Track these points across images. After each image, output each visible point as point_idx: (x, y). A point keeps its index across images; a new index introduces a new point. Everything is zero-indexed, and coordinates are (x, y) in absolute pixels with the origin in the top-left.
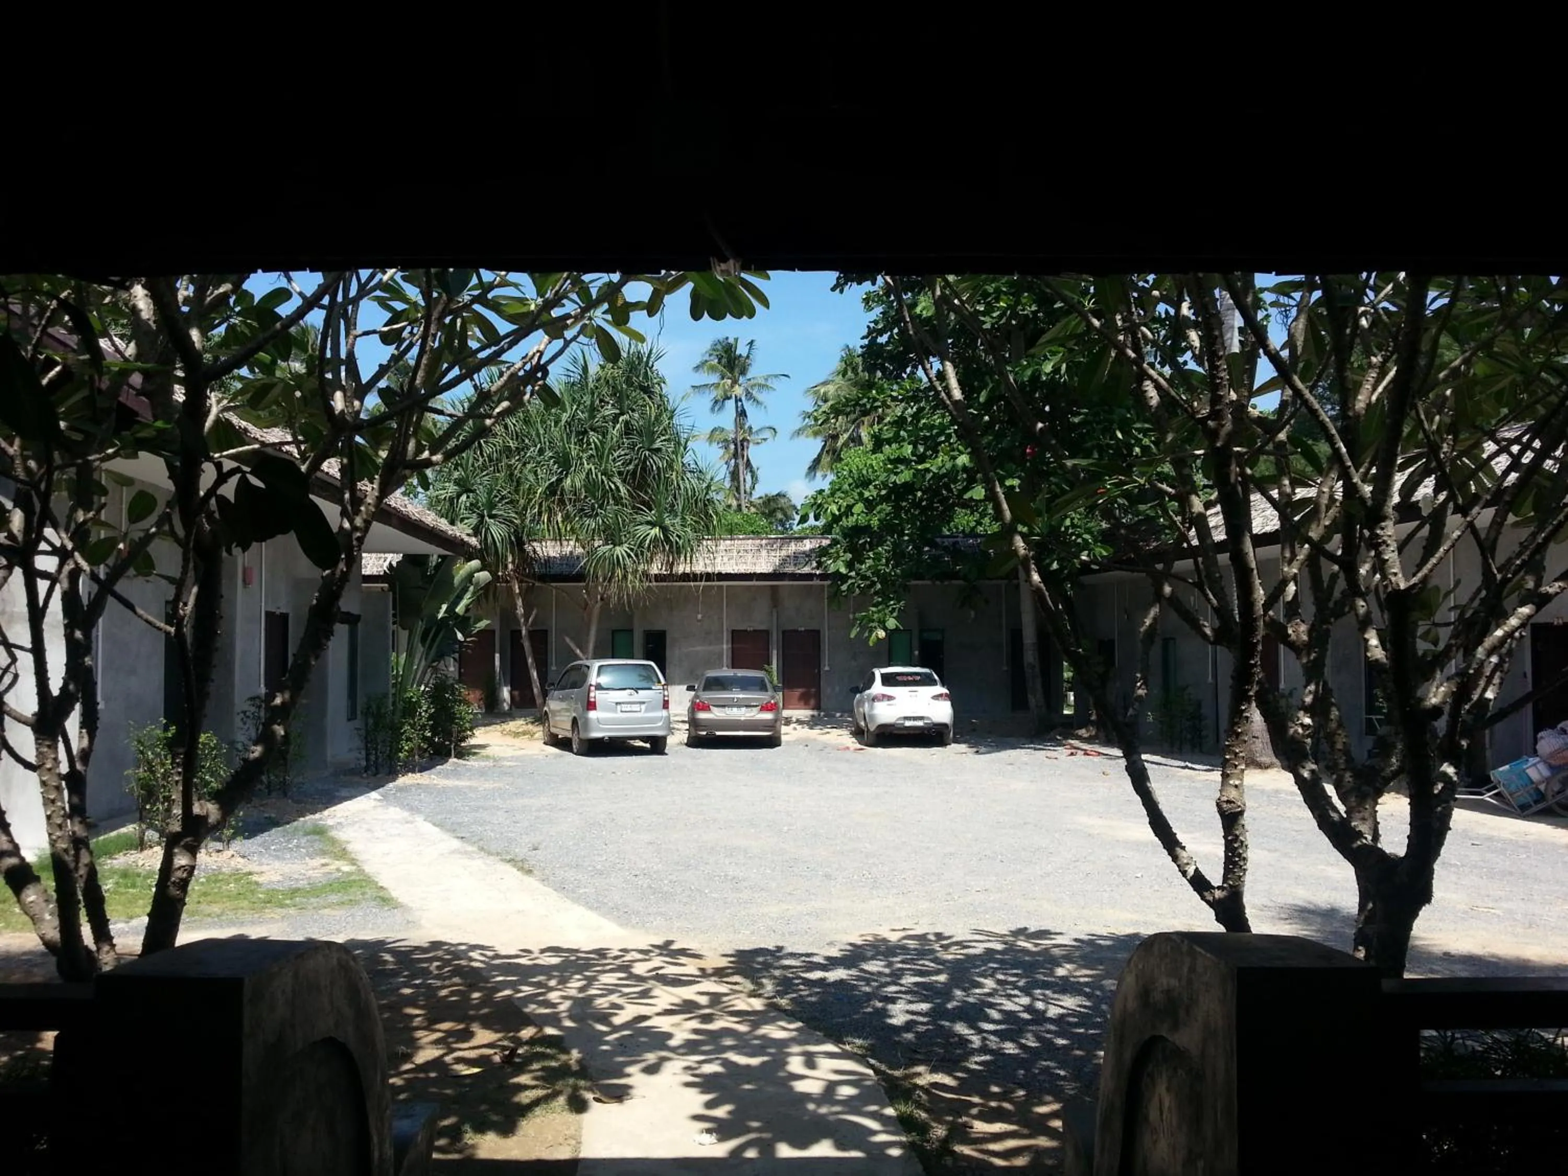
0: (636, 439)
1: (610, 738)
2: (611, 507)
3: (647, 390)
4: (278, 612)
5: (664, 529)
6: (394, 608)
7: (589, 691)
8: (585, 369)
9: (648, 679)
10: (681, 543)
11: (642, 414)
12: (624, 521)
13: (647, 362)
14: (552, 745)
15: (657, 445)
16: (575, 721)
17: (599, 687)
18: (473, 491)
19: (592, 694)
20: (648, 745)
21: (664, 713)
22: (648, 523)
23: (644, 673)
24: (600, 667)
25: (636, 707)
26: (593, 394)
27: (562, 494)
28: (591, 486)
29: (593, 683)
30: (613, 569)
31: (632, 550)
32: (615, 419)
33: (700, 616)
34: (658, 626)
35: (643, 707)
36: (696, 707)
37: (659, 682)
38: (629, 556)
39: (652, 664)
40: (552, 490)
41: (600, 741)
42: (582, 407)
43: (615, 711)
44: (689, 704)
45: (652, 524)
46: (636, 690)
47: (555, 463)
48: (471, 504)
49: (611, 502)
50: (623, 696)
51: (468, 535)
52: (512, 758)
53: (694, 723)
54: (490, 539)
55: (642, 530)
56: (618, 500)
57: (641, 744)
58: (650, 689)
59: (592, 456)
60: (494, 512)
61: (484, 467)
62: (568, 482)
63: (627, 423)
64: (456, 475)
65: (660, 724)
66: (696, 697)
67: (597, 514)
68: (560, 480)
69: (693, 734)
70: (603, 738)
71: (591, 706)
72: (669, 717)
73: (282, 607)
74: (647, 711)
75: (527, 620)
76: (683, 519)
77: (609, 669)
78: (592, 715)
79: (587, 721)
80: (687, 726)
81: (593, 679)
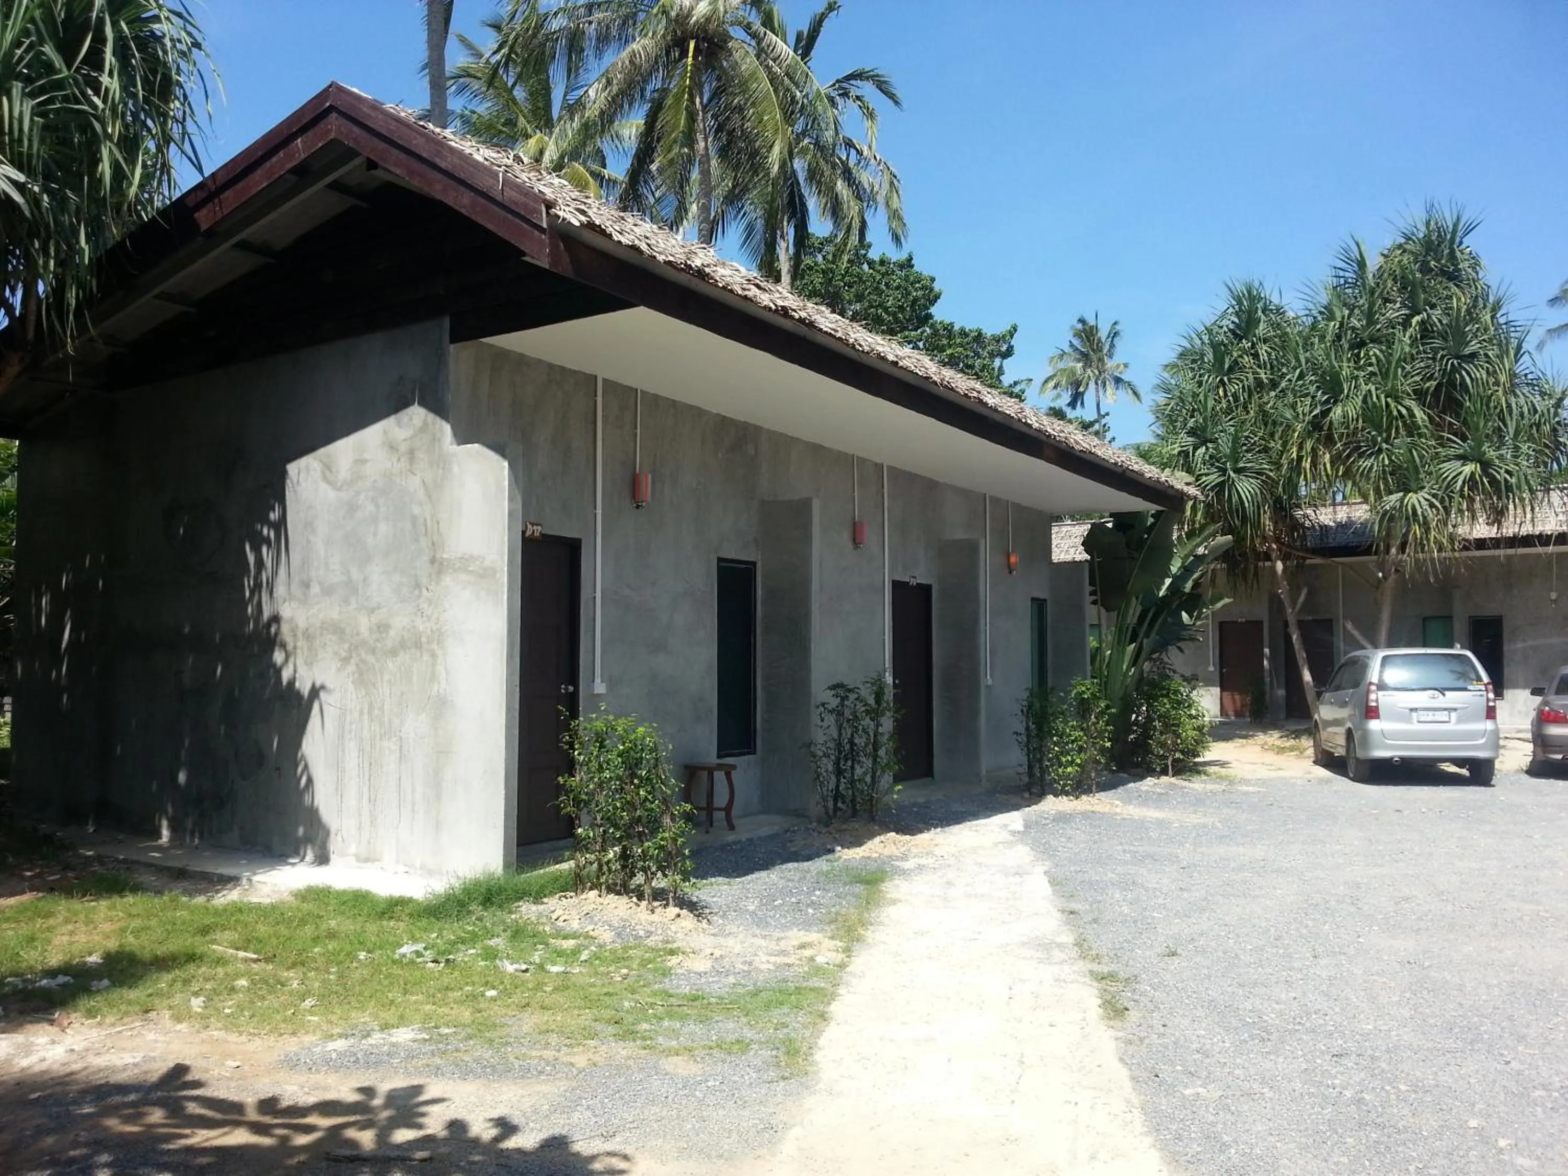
0: (1438, 343)
1: (1403, 760)
2: (1401, 441)
3: (1454, 276)
4: (913, 582)
5: (1486, 465)
6: (1092, 583)
7: (1368, 692)
8: (1362, 264)
9: (1465, 675)
10: (1513, 481)
11: (1447, 311)
12: (1421, 457)
13: (1452, 241)
14: (1324, 766)
15: (1473, 346)
16: (1349, 734)
17: (1382, 687)
18: (1214, 441)
19: (1373, 696)
20: (1465, 772)
21: (1489, 725)
22: (1458, 457)
23: (1458, 668)
24: (1385, 659)
25: (1443, 716)
26: (1372, 292)
27: (1330, 428)
28: (1370, 413)
29: (1375, 679)
30: (1409, 526)
31: (1434, 496)
32: (1406, 324)
33: (1554, 596)
34: (1490, 610)
35: (1453, 715)
36: (1543, 718)
37: (1479, 679)
38: (1432, 505)
39: (1469, 654)
40: (1316, 425)
41: (1387, 762)
42: (1357, 311)
43: (1408, 720)
44: (1533, 714)
45: (1464, 458)
46: (1442, 691)
47: (1318, 388)
48: (1211, 457)
49: (1402, 432)
50: (1422, 699)
51: (1188, 484)
52: (1262, 782)
53: (1540, 740)
54: (1235, 499)
55: (1451, 468)
56: (1412, 429)
57: (1453, 769)
58: (1465, 689)
59: (1373, 374)
60: (1241, 465)
61: (1228, 411)
62: (1337, 413)
63: (1422, 323)
64: (1191, 423)
65: (1482, 741)
66: (1545, 703)
67: (1380, 451)
68: (1325, 413)
69: (1541, 757)
70: (1391, 759)
71: (1372, 712)
72: (1496, 732)
73: (921, 575)
74: (1460, 721)
75: (1294, 603)
76: (1517, 448)
77: (1399, 661)
78: (1374, 725)
79: (1366, 734)
80: (1530, 747)
81: (1374, 675)
